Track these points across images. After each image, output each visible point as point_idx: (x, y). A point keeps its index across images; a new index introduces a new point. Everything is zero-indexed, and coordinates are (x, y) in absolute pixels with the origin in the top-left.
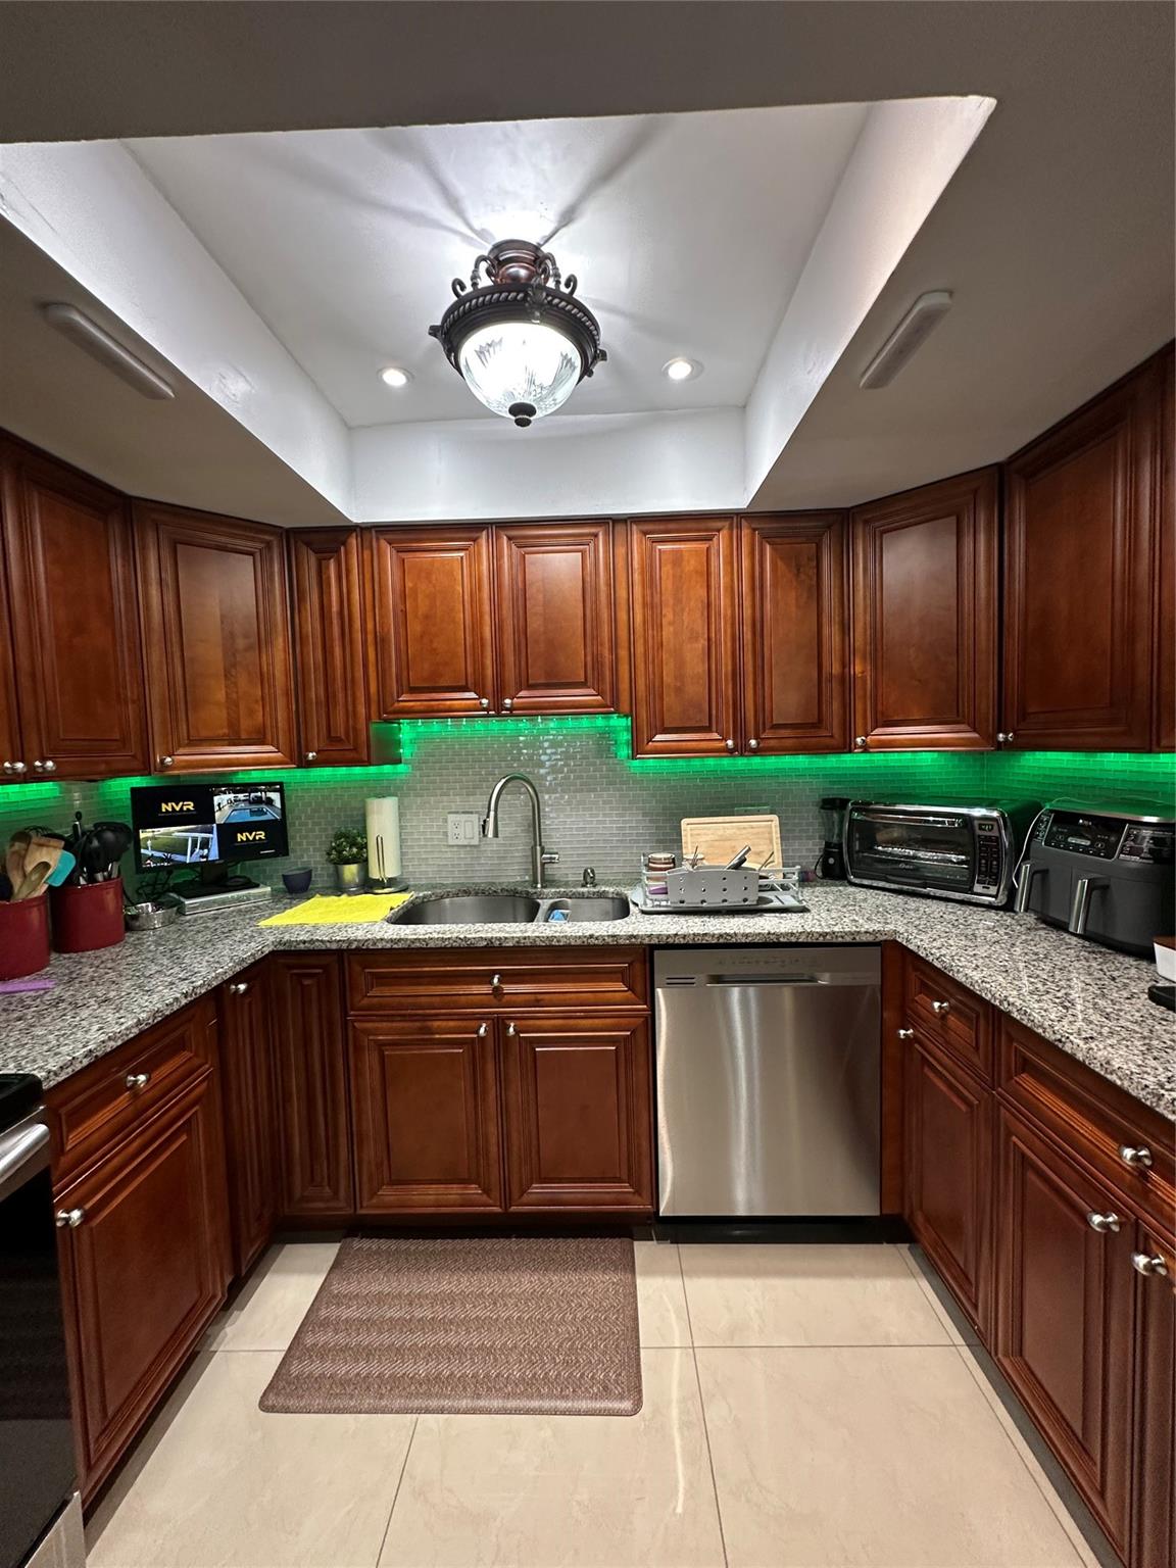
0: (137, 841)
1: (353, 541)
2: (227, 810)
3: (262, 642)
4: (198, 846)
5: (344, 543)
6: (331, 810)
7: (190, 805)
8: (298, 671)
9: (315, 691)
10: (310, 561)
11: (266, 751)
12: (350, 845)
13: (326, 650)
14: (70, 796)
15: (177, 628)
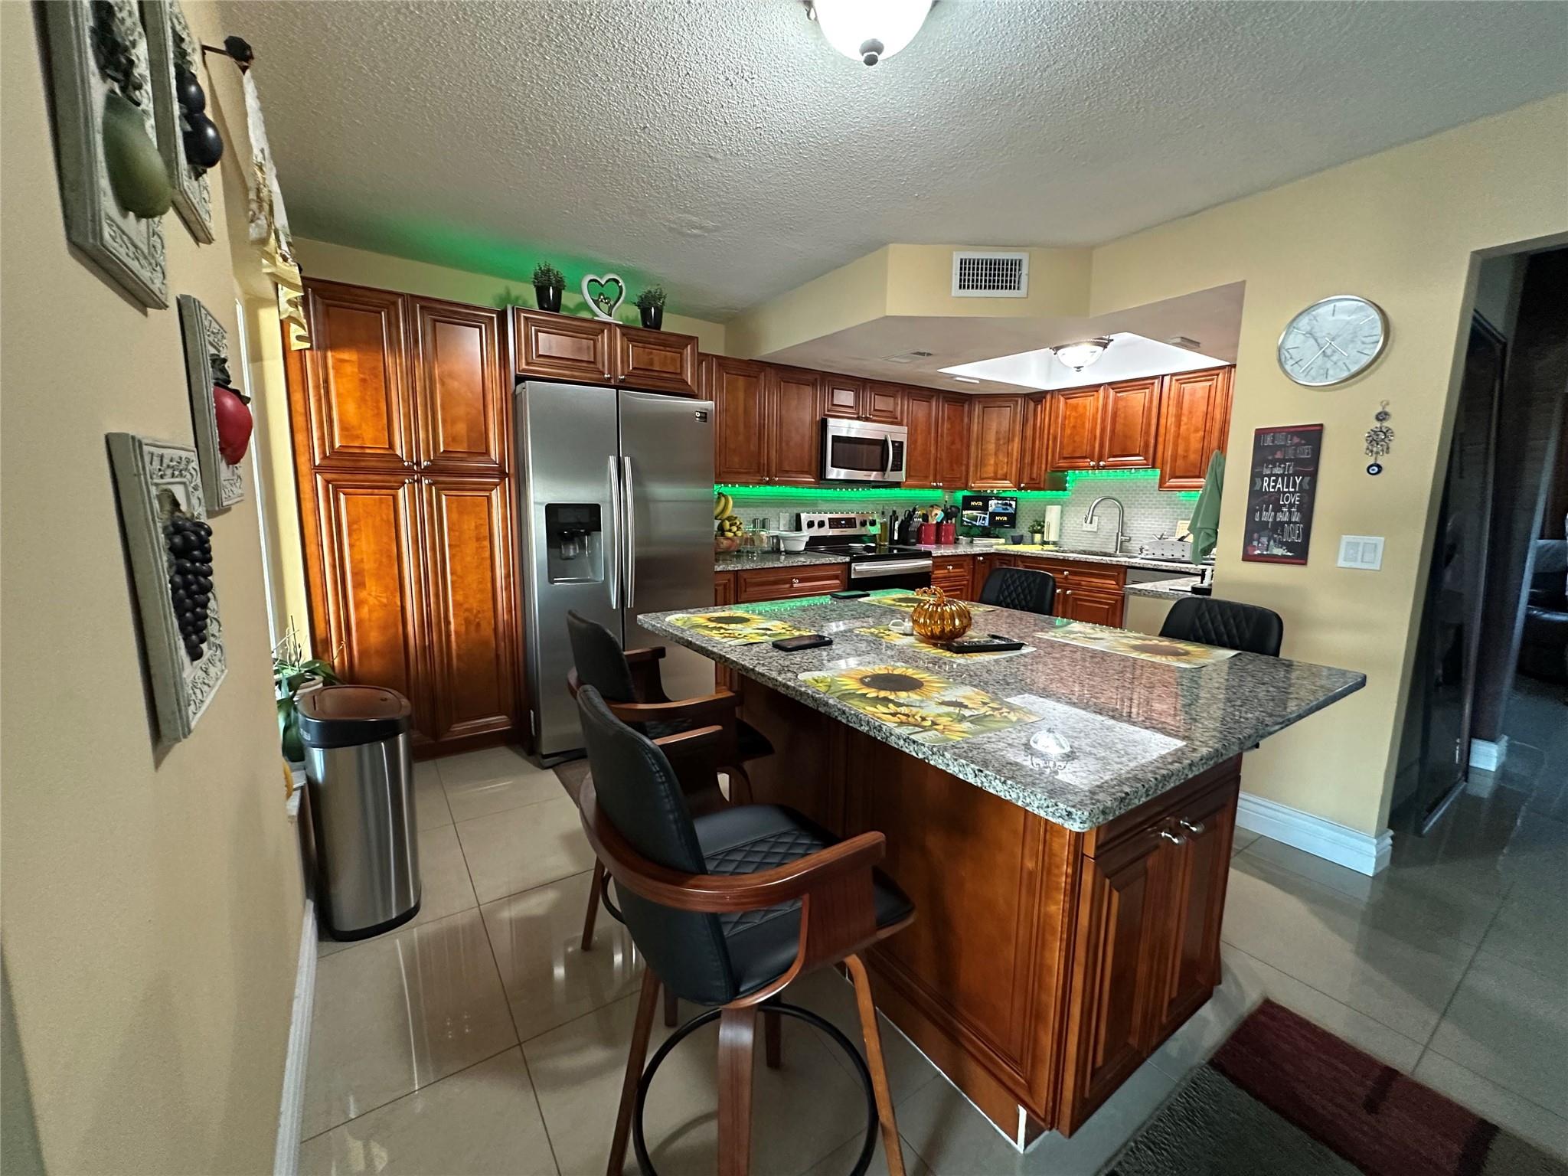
0: (962, 516)
1: (1049, 397)
2: (994, 507)
3: (1009, 440)
4: (982, 520)
5: (1045, 397)
6: (1036, 510)
7: (981, 504)
8: (1022, 451)
9: (1028, 459)
10: (1032, 405)
11: (1007, 483)
12: (1039, 527)
13: (1034, 443)
14: (944, 495)
15: (981, 438)
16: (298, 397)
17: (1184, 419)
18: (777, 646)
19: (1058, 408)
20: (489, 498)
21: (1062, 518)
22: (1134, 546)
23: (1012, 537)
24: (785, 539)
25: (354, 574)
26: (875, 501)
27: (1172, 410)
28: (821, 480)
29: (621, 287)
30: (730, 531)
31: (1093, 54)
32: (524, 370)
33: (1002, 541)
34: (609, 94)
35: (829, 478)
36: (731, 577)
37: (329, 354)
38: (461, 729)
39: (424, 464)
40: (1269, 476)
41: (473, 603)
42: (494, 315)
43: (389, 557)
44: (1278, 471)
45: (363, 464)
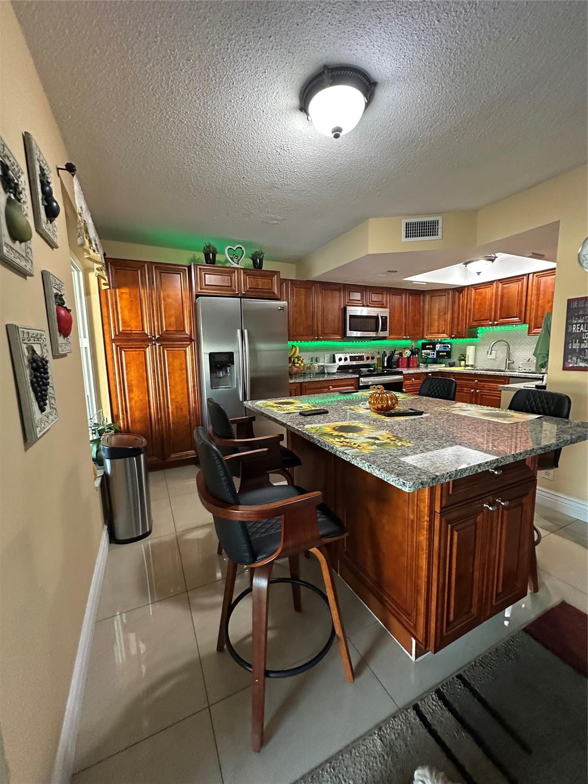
0: (422, 353)
1: (466, 289)
2: (439, 348)
3: (445, 313)
4: (433, 355)
5: (464, 290)
6: (462, 349)
8: (453, 318)
9: (456, 322)
10: (457, 294)
11: (445, 335)
12: (463, 358)
13: (459, 314)
14: (412, 343)
15: (430, 313)
16: (105, 310)
17: (541, 296)
18: (301, 414)
19: (471, 294)
20: (185, 351)
21: (476, 352)
22: (515, 366)
23: (449, 363)
24: (327, 367)
25: (128, 386)
26: (374, 347)
27: (534, 292)
28: (344, 337)
29: (243, 250)
30: (297, 363)
31: (455, 117)
32: (199, 292)
33: (444, 365)
34: (226, 165)
35: (347, 336)
36: (298, 385)
37: (117, 290)
38: (174, 456)
39: (157, 336)
40: (576, 324)
41: (179, 399)
42: (186, 268)
43: (143, 378)
44: (581, 321)
45: (132, 338)
